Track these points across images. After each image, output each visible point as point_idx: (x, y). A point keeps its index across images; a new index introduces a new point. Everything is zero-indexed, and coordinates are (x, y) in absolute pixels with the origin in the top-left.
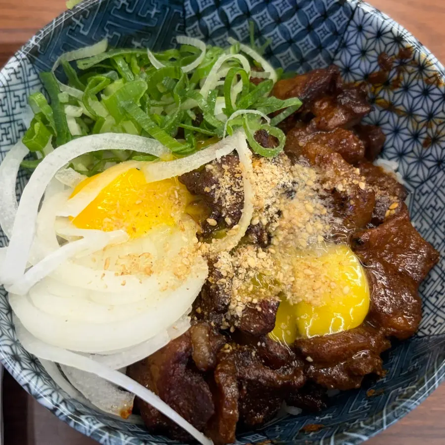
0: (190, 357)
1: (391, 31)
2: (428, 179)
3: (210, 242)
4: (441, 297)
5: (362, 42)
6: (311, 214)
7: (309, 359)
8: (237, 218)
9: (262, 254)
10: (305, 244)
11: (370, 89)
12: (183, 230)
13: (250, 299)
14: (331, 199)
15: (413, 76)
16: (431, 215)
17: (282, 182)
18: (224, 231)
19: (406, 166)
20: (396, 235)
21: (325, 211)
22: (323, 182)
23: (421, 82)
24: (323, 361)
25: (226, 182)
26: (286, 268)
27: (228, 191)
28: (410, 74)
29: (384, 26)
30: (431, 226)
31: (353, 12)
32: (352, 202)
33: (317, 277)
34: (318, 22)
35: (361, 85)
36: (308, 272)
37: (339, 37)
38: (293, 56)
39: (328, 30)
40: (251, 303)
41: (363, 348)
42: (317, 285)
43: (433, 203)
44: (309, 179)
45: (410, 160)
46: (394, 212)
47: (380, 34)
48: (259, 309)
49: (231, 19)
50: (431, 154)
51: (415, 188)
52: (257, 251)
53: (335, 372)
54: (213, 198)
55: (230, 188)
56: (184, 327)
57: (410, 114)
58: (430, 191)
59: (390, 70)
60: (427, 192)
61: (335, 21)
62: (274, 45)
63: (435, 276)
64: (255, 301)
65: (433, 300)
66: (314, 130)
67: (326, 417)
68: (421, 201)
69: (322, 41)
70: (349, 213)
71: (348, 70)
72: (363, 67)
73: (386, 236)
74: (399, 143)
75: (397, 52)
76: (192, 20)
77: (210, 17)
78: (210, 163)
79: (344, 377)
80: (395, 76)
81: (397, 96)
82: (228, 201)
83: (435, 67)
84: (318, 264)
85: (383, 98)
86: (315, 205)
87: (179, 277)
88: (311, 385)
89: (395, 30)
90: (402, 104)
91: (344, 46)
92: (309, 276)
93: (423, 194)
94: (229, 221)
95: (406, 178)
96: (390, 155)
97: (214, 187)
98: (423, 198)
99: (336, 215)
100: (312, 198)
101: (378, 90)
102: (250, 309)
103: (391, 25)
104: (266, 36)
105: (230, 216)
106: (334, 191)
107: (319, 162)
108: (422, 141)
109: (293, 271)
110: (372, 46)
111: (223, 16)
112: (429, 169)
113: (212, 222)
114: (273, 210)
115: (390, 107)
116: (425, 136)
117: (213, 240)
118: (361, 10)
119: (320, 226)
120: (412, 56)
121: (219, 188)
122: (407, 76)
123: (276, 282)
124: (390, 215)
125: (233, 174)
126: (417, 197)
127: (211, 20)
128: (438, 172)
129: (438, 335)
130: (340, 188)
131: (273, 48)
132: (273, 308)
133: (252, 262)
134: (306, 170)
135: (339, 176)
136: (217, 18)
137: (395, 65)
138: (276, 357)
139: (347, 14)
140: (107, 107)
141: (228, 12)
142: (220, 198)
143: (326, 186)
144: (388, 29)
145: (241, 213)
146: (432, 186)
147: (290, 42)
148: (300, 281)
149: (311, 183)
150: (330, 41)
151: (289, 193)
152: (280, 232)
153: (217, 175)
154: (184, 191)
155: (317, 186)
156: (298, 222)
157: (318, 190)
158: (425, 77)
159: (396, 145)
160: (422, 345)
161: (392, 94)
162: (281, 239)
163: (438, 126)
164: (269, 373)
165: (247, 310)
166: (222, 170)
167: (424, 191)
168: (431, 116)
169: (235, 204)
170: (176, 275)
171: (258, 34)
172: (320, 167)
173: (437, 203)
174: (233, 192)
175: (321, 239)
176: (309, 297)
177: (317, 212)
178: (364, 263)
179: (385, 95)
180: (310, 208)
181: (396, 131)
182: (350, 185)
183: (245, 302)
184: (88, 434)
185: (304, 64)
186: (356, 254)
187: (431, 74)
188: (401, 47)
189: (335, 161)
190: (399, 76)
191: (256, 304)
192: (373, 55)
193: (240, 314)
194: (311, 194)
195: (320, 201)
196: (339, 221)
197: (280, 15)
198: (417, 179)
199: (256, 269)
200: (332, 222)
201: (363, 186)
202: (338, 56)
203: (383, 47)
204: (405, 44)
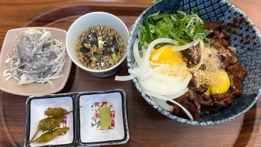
0: (189, 98)
1: (240, 13)
2: (244, 53)
3: (190, 68)
4: (249, 85)
5: (229, 15)
6: (215, 61)
7: (215, 99)
8: (198, 62)
9: (203, 72)
10: (213, 69)
11: (229, 27)
12: (184, 65)
13: (201, 84)
14: (221, 58)
15: (244, 25)
16: (245, 63)
17: (209, 53)
18: (194, 65)
19: (237, 49)
20: (237, 68)
21: (219, 61)
22: (219, 53)
23: (246, 27)
24: (218, 100)
25: (195, 52)
26: (209, 75)
27: (196, 55)
28: (243, 25)
29: (238, 11)
30: (244, 66)
31: (229, 7)
32: (226, 59)
33: (217, 78)
34: (217, 9)
35: (226, 26)
36: (214, 77)
37: (223, 13)
38: (207, 17)
39: (219, 11)
40: (202, 85)
41: (229, 97)
42: (217, 80)
43: (246, 60)
44: (215, 52)
45: (239, 47)
46: (236, 62)
47: (236, 13)
48: (204, 86)
49: (192, 6)
50: (246, 46)
51: (240, 55)
52: (202, 71)
53: (222, 103)
54: (191, 57)
55: (197, 54)
56: (187, 90)
57: (241, 35)
58: (245, 56)
59: (237, 23)
60: (244, 56)
61: (222, 9)
62: (202, 13)
63: (246, 79)
64: (203, 84)
65: (246, 85)
66: (215, 38)
67: (218, 114)
68: (241, 59)
69: (217, 14)
70: (225, 62)
71: (223, 21)
72: (228, 21)
73: (234, 68)
74: (236, 43)
75: (240, 18)
76: (181, 6)
77: (186, 5)
78: (191, 47)
79: (224, 104)
80: (238, 25)
81: (237, 30)
82: (196, 58)
83: (251, 24)
84: (217, 75)
85: (233, 30)
86: (216, 59)
87: (184, 77)
88: (215, 106)
89: (241, 13)
90: (239, 32)
91: (223, 15)
92: (214, 78)
93: (242, 57)
94: (196, 63)
95: (237, 52)
96: (232, 46)
97: (192, 53)
98: (242, 58)
99: (222, 62)
100: (216, 57)
101: (231, 28)
102: (201, 86)
103: (240, 12)
104: (200, 11)
105: (196, 62)
106: (222, 56)
107: (218, 48)
108: (244, 43)
109: (210, 76)
110: (233, 16)
111: (190, 5)
112: (245, 50)
113: (190, 63)
114: (207, 60)
115: (235, 33)
116: (245, 41)
117: (191, 68)
118: (231, 7)
119: (217, 65)
120: (245, 20)
121: (193, 54)
122: (242, 25)
123: (206, 79)
124: (235, 63)
125: (197, 50)
126: (240, 58)
127: (186, 7)
128: (248, 51)
129: (250, 94)
130: (224, 55)
131: (201, 14)
132: (207, 86)
133: (201, 74)
134: (214, 49)
135: (223, 52)
136: (188, 6)
137: (239, 22)
138: (207, 99)
139: (227, 7)
140: (161, 30)
141: (191, 5)
142: (193, 57)
143: (220, 54)
144: (239, 12)
145: (199, 61)
146: (246, 55)
147: (207, 13)
148: (212, 79)
149: (215, 53)
150: (220, 14)
151: (210, 56)
152: (208, 66)
153: (192, 50)
154: (181, 54)
155: (217, 54)
156: (212, 63)
157: (217, 55)
158: (248, 26)
159: (235, 43)
160: (244, 97)
161: (236, 29)
162: (208, 68)
163: (250, 39)
164: (206, 103)
165: (200, 86)
166: (194, 49)
167: (243, 56)
168: (248, 36)
169: (198, 59)
170: (183, 76)
171: (198, 10)
172: (218, 49)
173: (247, 60)
174: (197, 55)
175: (218, 68)
176: (215, 83)
177: (217, 61)
178: (229, 75)
179: (233, 29)
180: (215, 60)
181: (235, 39)
182: (226, 54)
183: (200, 84)
184: (166, 115)
185: (209, 19)
186: (227, 73)
187: (250, 25)
188: (242, 17)
189: (222, 48)
190: (239, 25)
191: (203, 85)
192: (232, 19)
193: (198, 87)
194: (215, 56)
195: (218, 58)
196: (222, 64)
197: (206, 6)
198: (240, 53)
199: (201, 76)
200: (220, 64)
201: (230, 55)
202: (221, 18)
203: (236, 17)
204: (243, 17)
